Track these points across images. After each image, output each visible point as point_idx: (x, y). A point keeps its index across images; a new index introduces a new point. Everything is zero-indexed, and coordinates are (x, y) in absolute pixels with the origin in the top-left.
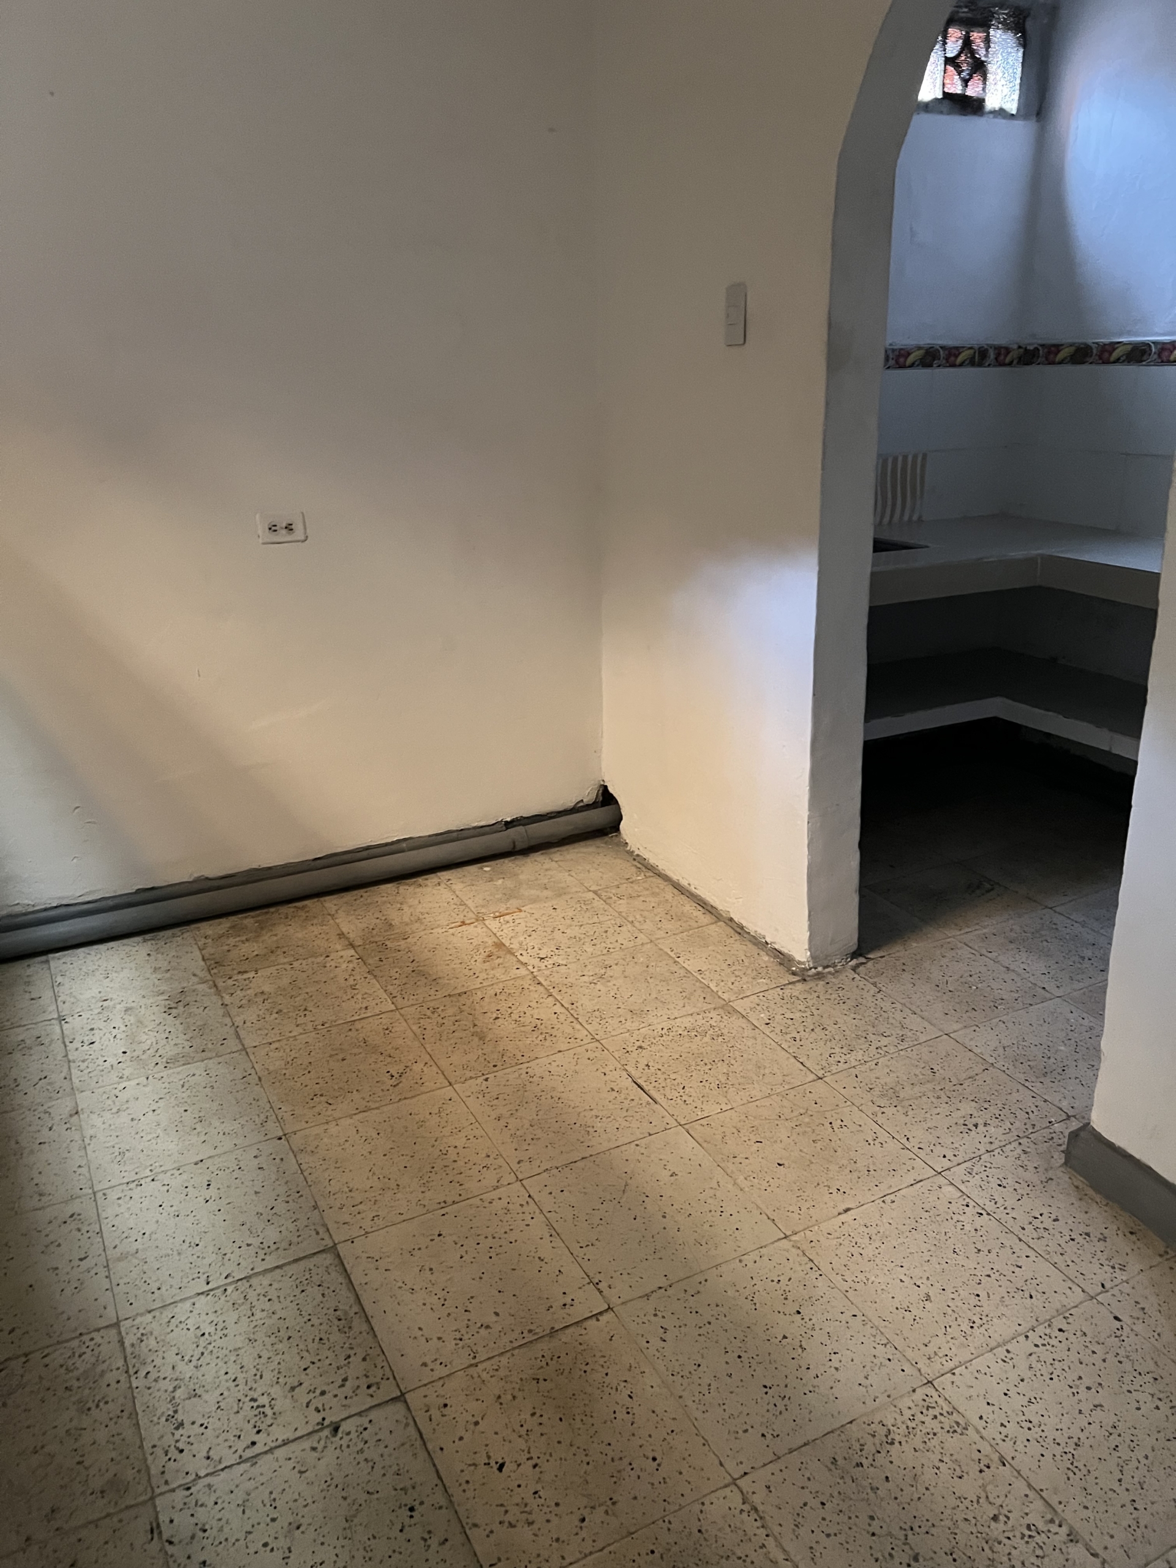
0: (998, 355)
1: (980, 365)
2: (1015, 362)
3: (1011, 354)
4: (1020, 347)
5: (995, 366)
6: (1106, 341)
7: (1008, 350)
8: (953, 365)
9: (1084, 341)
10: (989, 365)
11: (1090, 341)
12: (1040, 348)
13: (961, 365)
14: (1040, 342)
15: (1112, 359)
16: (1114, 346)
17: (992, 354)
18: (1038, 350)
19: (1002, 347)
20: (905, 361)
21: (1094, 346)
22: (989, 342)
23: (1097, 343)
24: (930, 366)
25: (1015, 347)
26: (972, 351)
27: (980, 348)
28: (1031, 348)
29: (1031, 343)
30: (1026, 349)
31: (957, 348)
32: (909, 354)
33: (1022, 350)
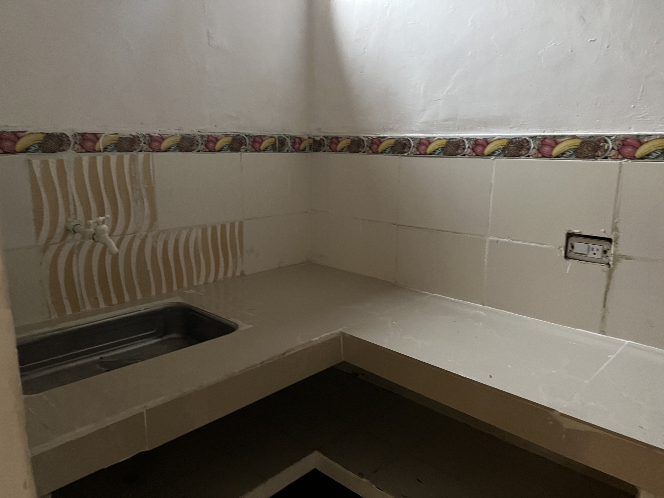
0: (294, 143)
1: (280, 150)
2: (307, 149)
3: (304, 143)
4: (310, 138)
5: (292, 152)
6: (374, 136)
7: (301, 140)
8: (259, 150)
9: (356, 135)
10: (288, 151)
11: (361, 135)
12: (324, 139)
13: (265, 150)
14: (324, 135)
15: (380, 149)
16: (380, 140)
17: (289, 142)
18: (323, 140)
19: (296, 137)
20: (215, 146)
21: (365, 139)
22: (286, 133)
23: (367, 137)
24: (238, 150)
25: (306, 137)
26: (273, 140)
27: (279, 137)
28: (318, 139)
29: (319, 135)
30: (314, 139)
31: (260, 137)
32: (217, 140)
33: (311, 141)
